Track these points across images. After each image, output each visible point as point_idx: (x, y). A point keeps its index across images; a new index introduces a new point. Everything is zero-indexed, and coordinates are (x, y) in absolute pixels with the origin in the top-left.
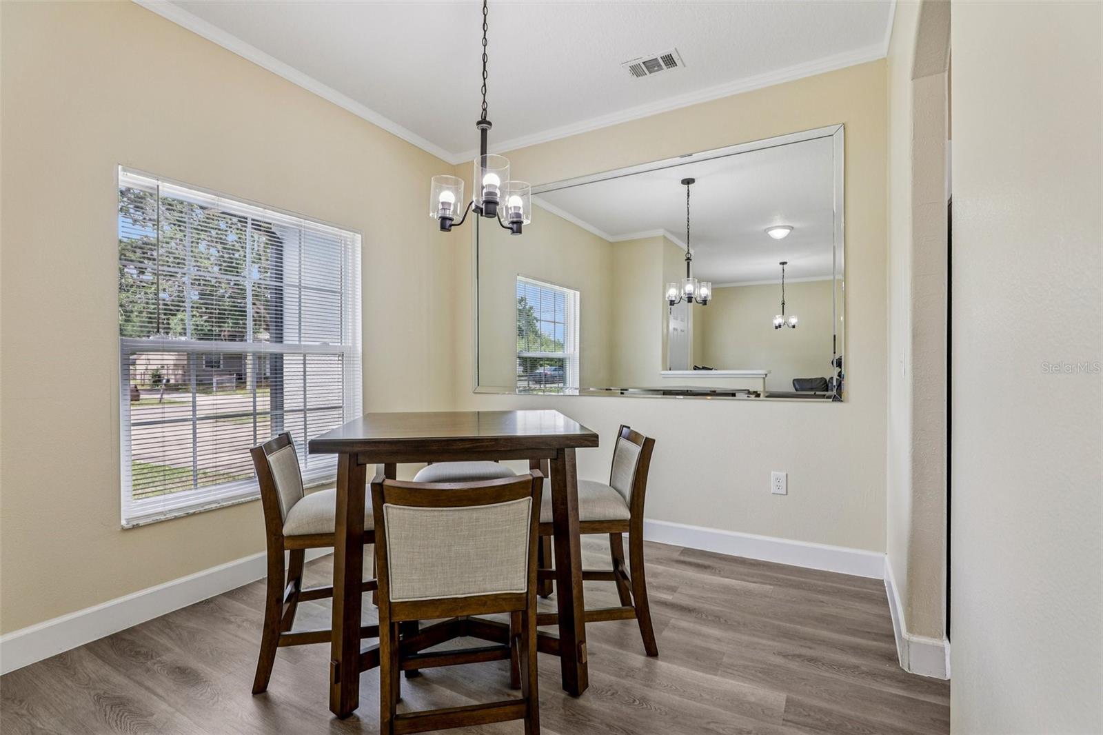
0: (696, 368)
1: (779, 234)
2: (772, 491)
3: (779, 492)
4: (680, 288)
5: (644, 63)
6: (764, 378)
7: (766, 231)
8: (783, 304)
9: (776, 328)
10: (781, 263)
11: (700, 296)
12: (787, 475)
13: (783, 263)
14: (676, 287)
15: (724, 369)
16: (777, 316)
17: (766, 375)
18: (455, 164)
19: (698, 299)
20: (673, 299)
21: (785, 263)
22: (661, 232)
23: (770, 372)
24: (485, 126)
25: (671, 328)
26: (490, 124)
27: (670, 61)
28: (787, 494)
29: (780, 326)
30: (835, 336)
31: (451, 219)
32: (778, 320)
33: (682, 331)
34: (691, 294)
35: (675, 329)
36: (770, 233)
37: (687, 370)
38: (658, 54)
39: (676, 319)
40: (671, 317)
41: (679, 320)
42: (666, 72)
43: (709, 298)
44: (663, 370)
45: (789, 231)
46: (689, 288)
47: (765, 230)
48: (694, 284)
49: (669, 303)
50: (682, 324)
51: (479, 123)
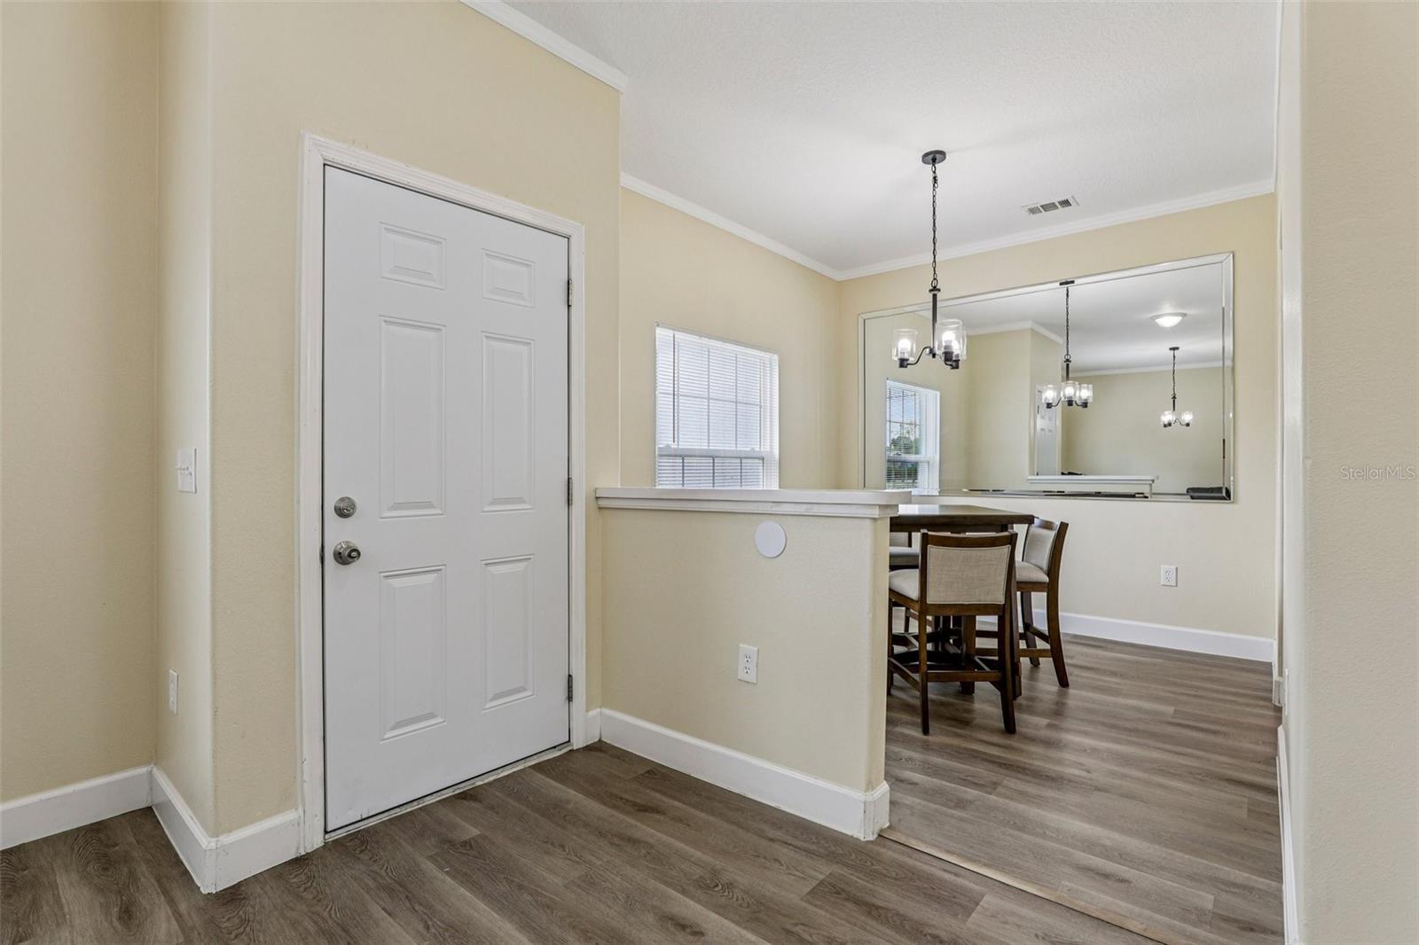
0: (1063, 474)
1: (1168, 321)
2: (1162, 583)
3: (1168, 583)
4: (1058, 390)
5: (1042, 206)
6: (1151, 485)
7: (1153, 318)
8: (1174, 397)
9: (1165, 426)
10: (1171, 349)
11: (1080, 398)
12: (1177, 569)
13: (1174, 349)
14: (1054, 389)
15: (1092, 474)
16: (1166, 413)
17: (1153, 481)
18: (840, 280)
19: (1079, 402)
20: (1051, 402)
21: (1177, 348)
22: (1028, 325)
23: (1158, 478)
24: (935, 292)
25: (1038, 428)
26: (939, 290)
27: (1066, 203)
28: (1177, 586)
29: (1170, 424)
30: (1224, 440)
31: (907, 360)
32: (1168, 417)
33: (1050, 431)
34: (1071, 397)
35: (1042, 430)
36: (1157, 321)
37: (1055, 475)
38: (1056, 200)
39: (1043, 417)
40: (1039, 416)
41: (1047, 418)
42: (1061, 210)
43: (1090, 401)
44: (1031, 475)
45: (1180, 318)
46: (1069, 391)
47: (1151, 318)
48: (1074, 386)
49: (1045, 406)
50: (1049, 424)
51: (931, 291)
